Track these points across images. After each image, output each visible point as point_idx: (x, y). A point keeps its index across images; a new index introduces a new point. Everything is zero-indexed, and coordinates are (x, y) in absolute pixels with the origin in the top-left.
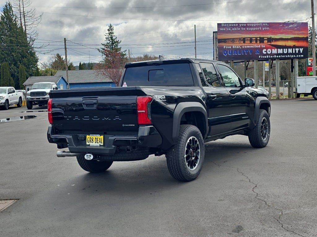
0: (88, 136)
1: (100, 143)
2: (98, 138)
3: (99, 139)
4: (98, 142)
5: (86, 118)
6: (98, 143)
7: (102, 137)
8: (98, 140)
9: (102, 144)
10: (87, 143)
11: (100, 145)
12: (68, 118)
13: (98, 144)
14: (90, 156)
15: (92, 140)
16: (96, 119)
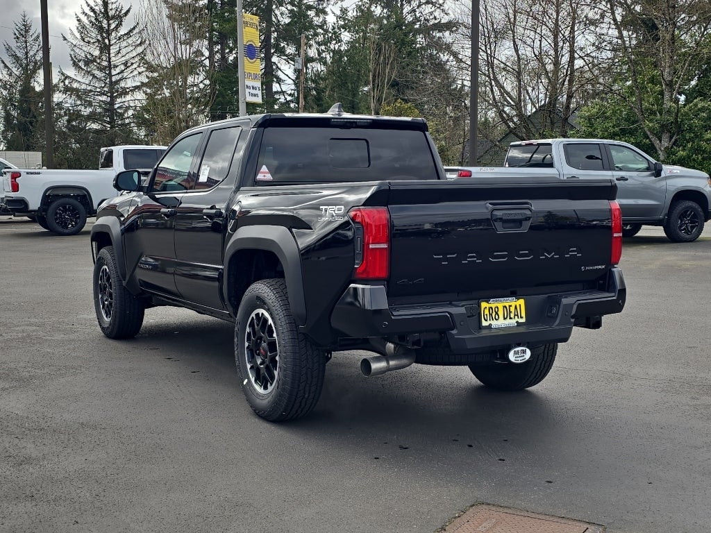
0: (484, 305)
1: (516, 319)
2: (510, 306)
3: (512, 309)
4: (512, 315)
5: (499, 257)
6: (510, 318)
7: (522, 302)
8: (510, 312)
9: (523, 320)
10: (485, 323)
11: (517, 322)
12: (446, 259)
13: (513, 322)
14: (524, 352)
15: (497, 313)
16: (524, 257)
